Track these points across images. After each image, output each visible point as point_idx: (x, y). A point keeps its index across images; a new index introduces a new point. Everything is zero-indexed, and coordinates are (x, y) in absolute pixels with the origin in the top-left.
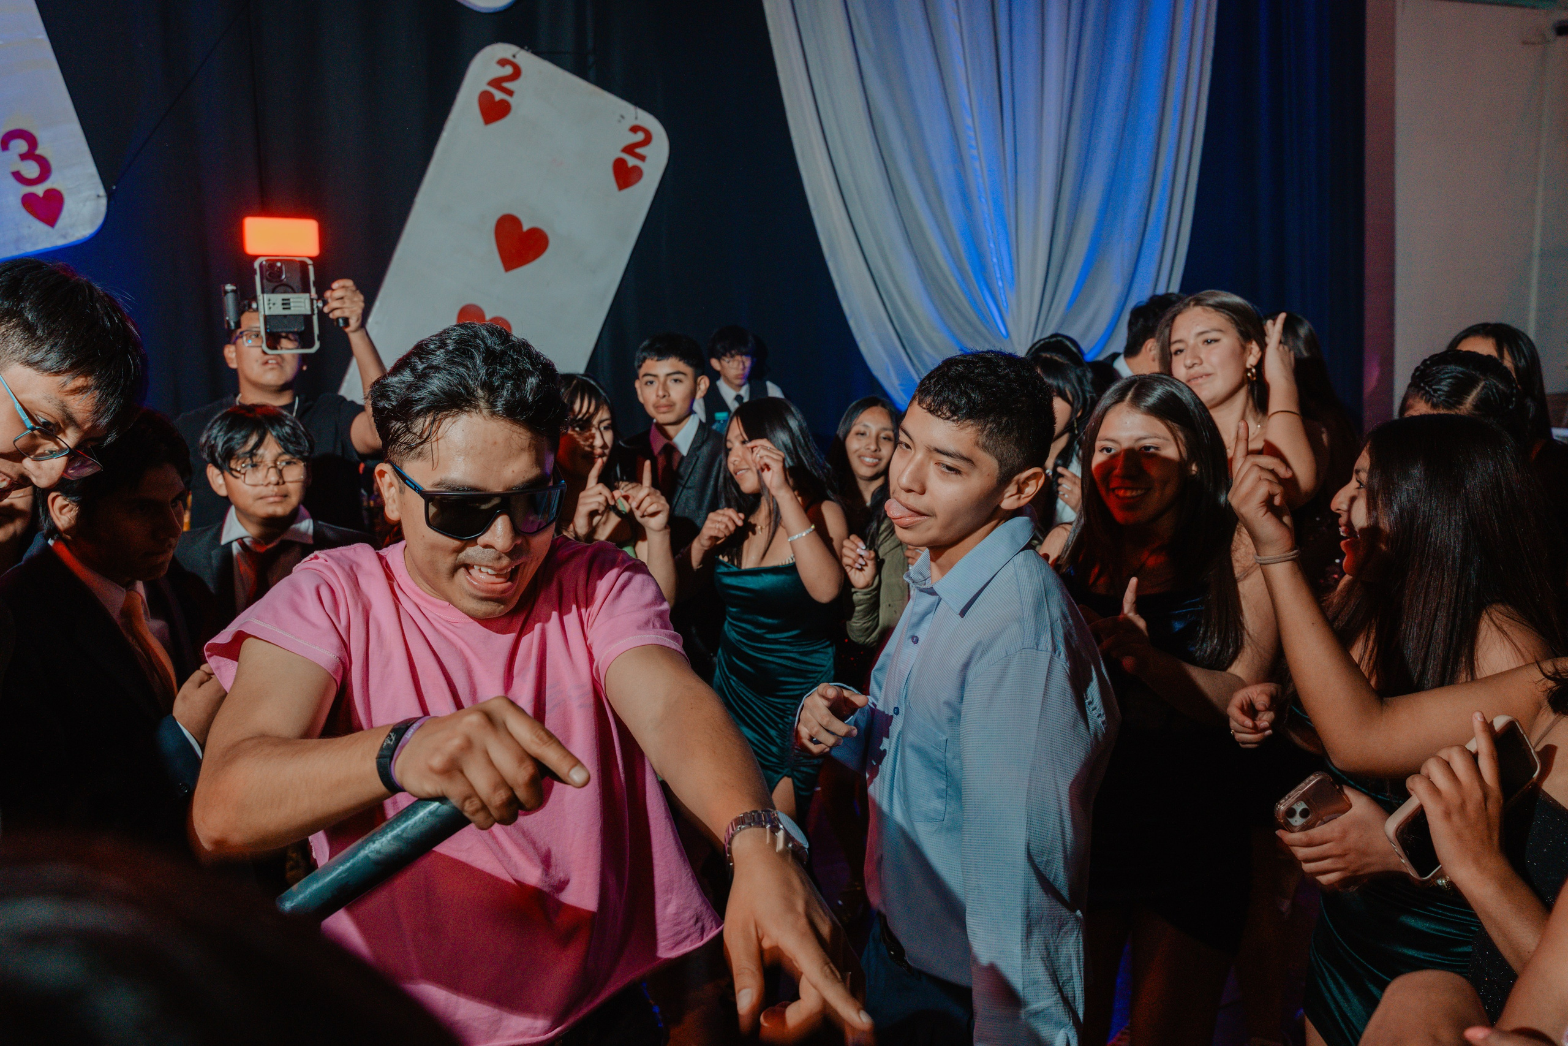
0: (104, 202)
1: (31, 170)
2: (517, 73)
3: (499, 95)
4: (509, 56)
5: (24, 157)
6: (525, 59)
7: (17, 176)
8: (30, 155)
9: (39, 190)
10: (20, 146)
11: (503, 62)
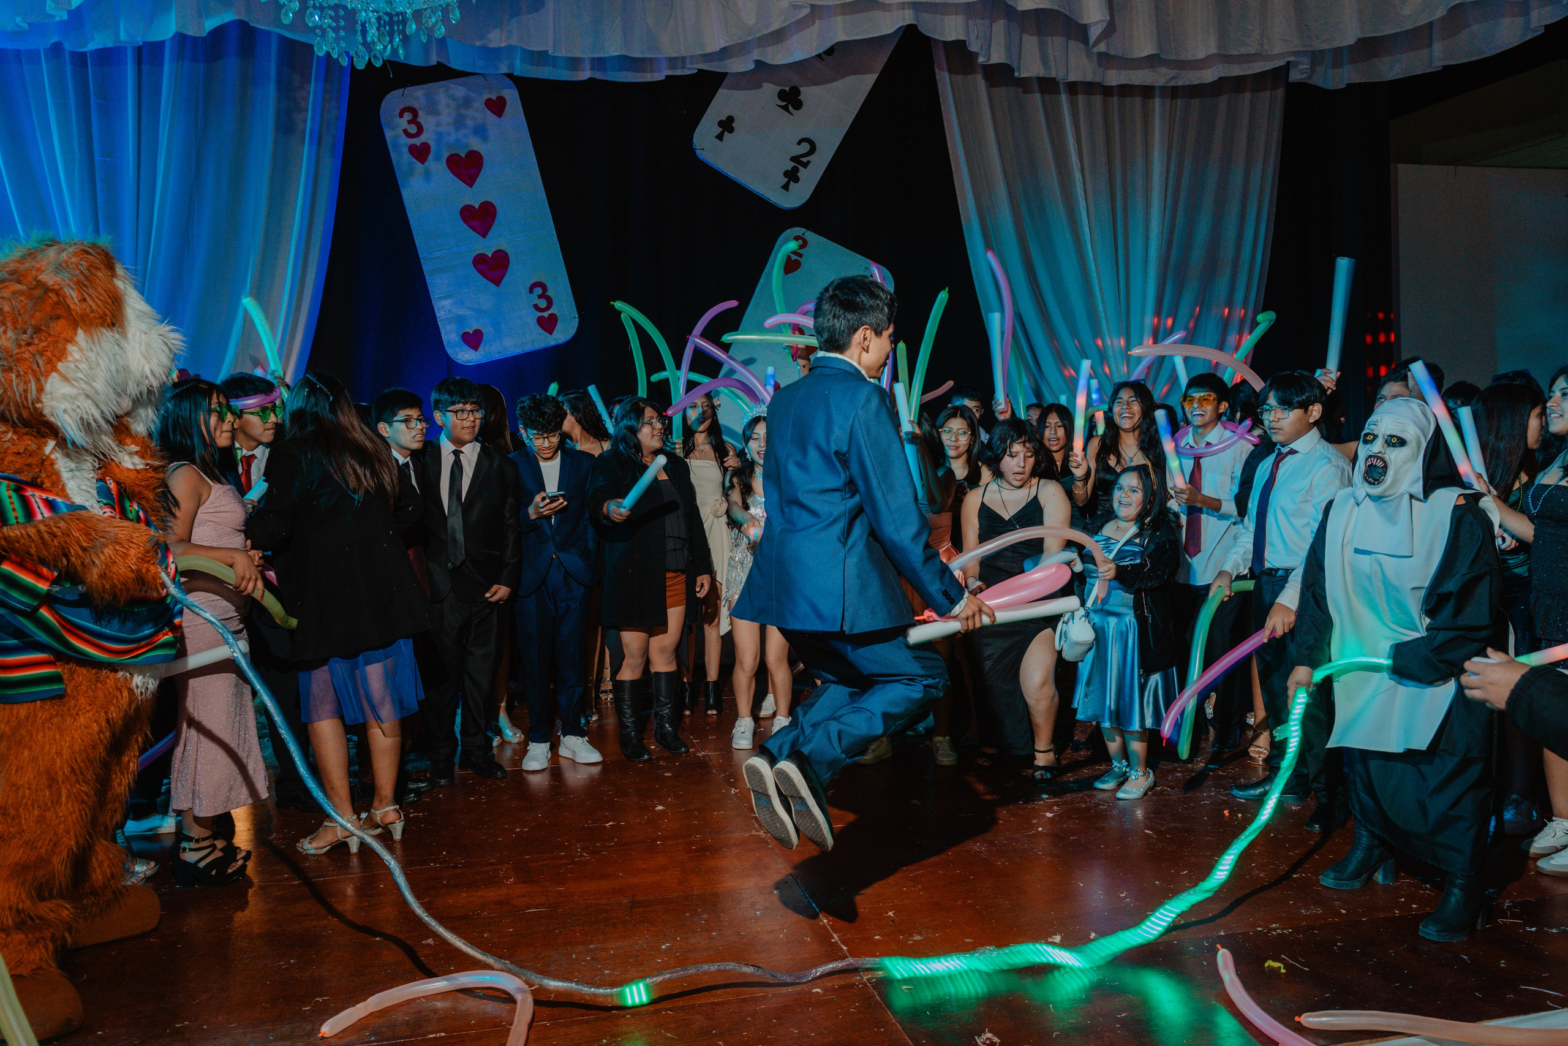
0: (577, 320)
1: (543, 304)
2: (804, 245)
3: (794, 257)
4: (800, 234)
5: (540, 297)
6: (810, 236)
7: (536, 307)
8: (543, 296)
9: (546, 314)
10: (538, 291)
11: (797, 238)
